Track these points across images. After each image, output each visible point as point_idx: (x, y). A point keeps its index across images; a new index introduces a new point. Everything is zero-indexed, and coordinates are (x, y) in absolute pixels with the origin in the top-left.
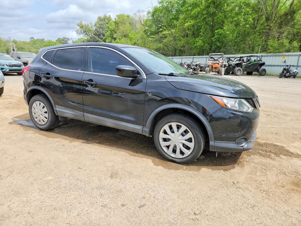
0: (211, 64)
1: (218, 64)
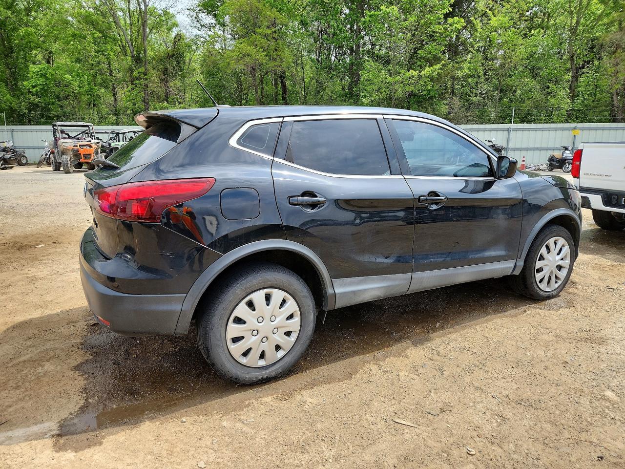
0: (72, 146)
1: (91, 147)
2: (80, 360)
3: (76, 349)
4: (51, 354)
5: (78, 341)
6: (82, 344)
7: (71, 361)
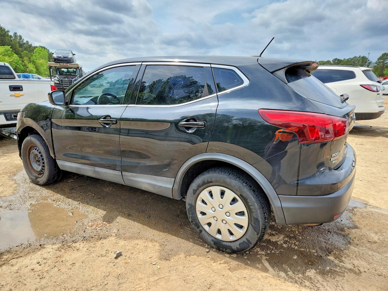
2: (354, 231)
3: (356, 241)
4: (374, 246)
5: (352, 247)
6: (350, 243)
7: (359, 233)
